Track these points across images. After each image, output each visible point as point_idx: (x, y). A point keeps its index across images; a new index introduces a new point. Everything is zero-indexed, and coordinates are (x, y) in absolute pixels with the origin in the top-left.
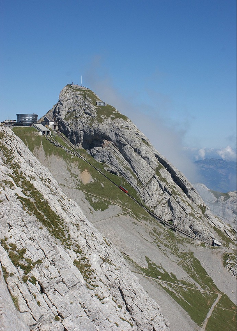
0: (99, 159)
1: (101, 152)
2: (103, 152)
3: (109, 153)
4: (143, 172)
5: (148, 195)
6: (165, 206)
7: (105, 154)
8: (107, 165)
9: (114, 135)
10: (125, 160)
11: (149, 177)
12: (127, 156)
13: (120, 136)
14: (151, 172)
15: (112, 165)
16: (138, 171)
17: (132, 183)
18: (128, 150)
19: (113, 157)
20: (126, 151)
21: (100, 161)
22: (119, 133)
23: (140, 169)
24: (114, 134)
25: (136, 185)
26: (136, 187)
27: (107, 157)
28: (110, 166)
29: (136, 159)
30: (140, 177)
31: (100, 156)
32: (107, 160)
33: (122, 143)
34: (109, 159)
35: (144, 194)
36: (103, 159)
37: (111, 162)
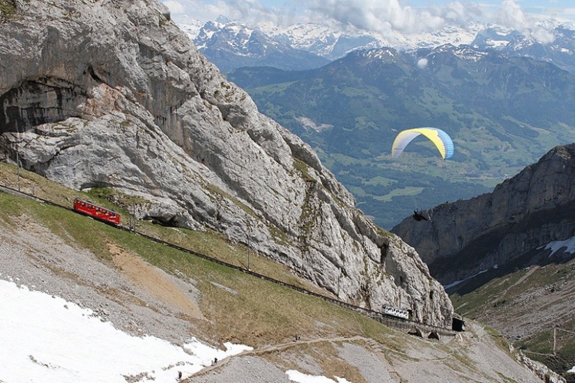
0: (79, 175)
1: (86, 139)
2: (100, 138)
3: (131, 140)
4: (270, 190)
5: (331, 265)
6: (382, 279)
7: (114, 144)
8: (127, 192)
9: (134, 53)
10: (190, 159)
11: (294, 201)
12: (203, 140)
13: (167, 60)
14: (291, 182)
15: (157, 192)
16: (257, 187)
17: (257, 241)
18: (204, 118)
19: (156, 152)
20: (193, 122)
21: (84, 181)
22: (165, 47)
23: (260, 181)
24: (133, 51)
25: (272, 244)
26: (275, 251)
27: (124, 158)
28: (149, 197)
29: (240, 148)
30: (272, 211)
31: (81, 158)
32: (126, 169)
33: (181, 87)
34: (132, 166)
35: (316, 266)
36: (98, 170)
37: (151, 176)
